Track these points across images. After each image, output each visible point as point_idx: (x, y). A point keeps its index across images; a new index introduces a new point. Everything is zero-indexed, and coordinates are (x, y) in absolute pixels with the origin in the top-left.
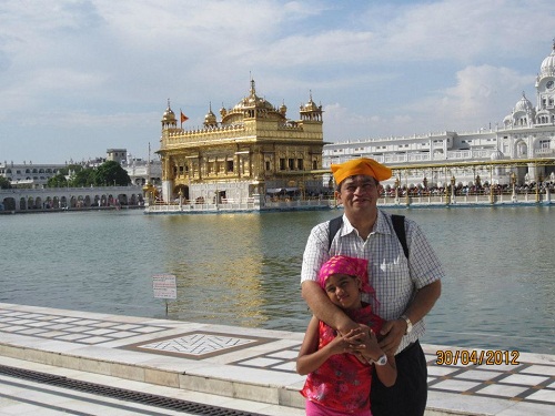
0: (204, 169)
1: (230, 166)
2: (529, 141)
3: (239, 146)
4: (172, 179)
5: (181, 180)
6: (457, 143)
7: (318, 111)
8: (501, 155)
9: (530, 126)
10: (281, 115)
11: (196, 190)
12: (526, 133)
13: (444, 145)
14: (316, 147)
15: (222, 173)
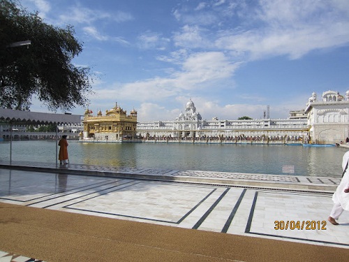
0: (100, 128)
1: (110, 128)
2: (183, 125)
3: (114, 122)
4: (88, 131)
5: (91, 131)
6: (162, 124)
7: (136, 113)
8: (175, 129)
9: (183, 121)
10: (125, 113)
11: (97, 135)
12: (182, 123)
13: (158, 125)
14: (135, 123)
15: (107, 130)
